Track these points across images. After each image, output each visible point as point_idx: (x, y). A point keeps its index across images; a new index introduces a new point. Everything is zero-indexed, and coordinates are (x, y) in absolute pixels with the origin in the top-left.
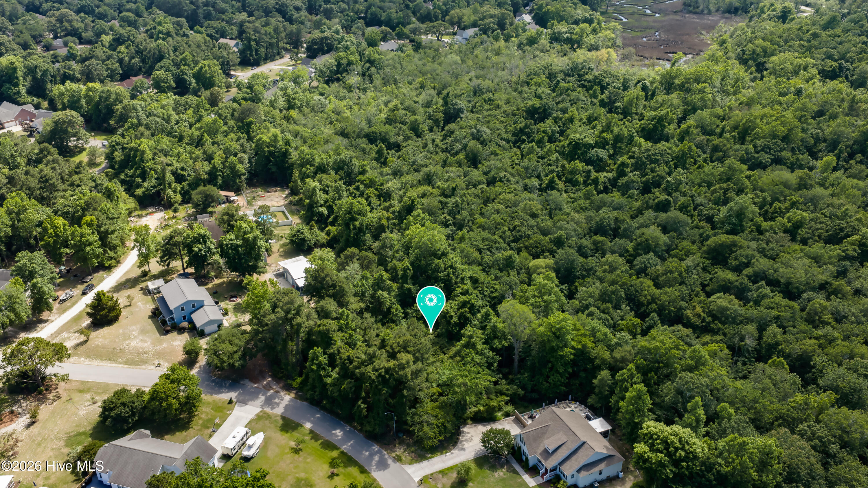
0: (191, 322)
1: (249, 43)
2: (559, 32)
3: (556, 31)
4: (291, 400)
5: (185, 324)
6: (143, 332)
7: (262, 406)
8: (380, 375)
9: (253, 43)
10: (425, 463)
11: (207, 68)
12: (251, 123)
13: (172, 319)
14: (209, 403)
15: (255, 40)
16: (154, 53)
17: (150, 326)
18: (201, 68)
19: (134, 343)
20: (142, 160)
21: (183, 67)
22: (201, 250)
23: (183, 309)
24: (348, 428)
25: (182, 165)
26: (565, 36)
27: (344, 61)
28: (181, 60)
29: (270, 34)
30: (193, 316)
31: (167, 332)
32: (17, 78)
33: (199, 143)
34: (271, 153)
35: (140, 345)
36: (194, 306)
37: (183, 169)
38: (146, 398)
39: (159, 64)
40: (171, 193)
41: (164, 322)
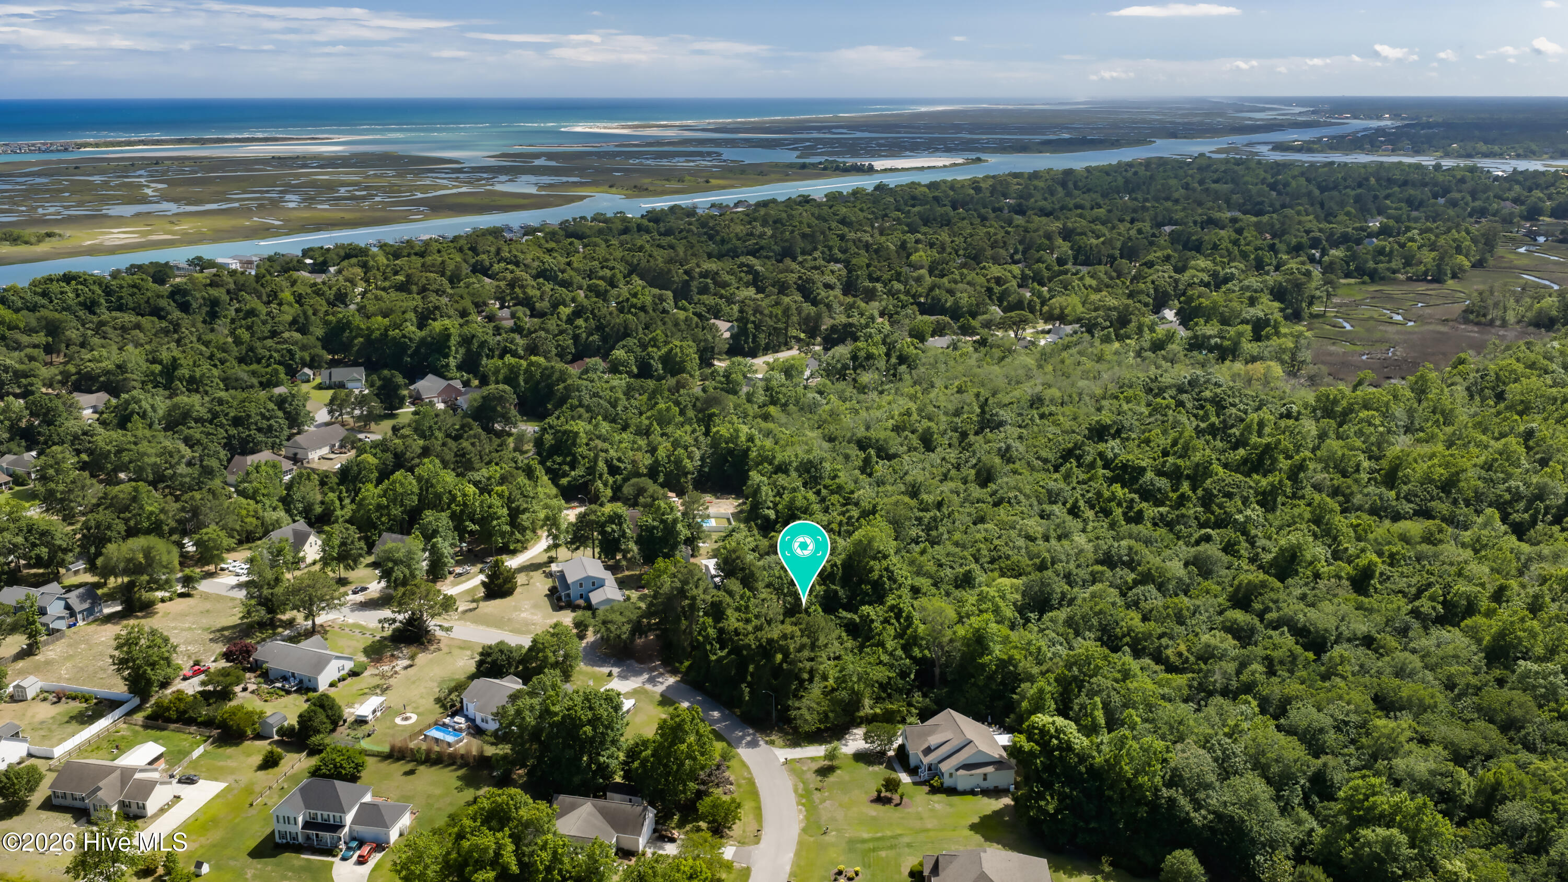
0: (588, 600)
1: (746, 324)
2: (1204, 336)
3: (1199, 333)
4: (677, 682)
5: (581, 602)
6: (535, 606)
7: (644, 683)
8: (761, 645)
9: (750, 326)
10: (798, 750)
11: (678, 350)
12: (714, 415)
13: (568, 595)
14: (588, 673)
15: (753, 322)
16: (618, 330)
17: (546, 603)
18: (672, 349)
19: (524, 615)
20: (574, 444)
21: (650, 349)
22: (614, 531)
23: (581, 585)
24: (727, 712)
25: (620, 454)
26: (1213, 341)
27: (862, 354)
28: (651, 340)
29: (776, 316)
30: (591, 595)
31: (561, 608)
32: (449, 347)
33: (647, 433)
34: (730, 452)
35: (529, 617)
36: (593, 584)
37: (619, 460)
38: (524, 651)
39: (621, 343)
40: (601, 485)
41: (559, 599)
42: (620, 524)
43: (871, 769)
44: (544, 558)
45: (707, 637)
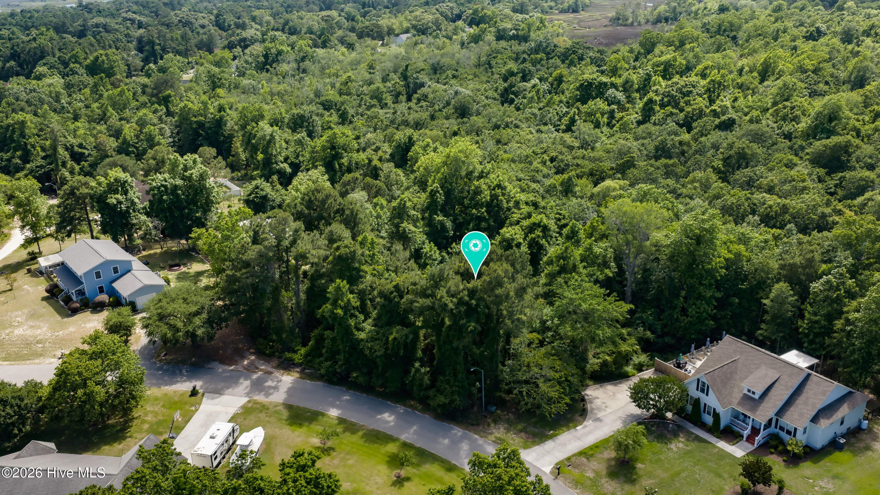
0: (113, 293)
1: (153, 47)
2: (504, 30)
3: (501, 28)
4: (295, 382)
5: (104, 297)
6: (33, 316)
7: (247, 394)
8: (461, 302)
9: (157, 47)
11: (104, 58)
12: (169, 96)
13: (81, 293)
14: (156, 399)
15: (160, 44)
16: (35, 54)
17: (47, 309)
18: (97, 58)
19: (18, 332)
20: (23, 135)
21: (72, 65)
22: (120, 203)
23: (98, 275)
24: (401, 409)
25: (79, 141)
26: (511, 33)
27: (274, 51)
28: (71, 57)
29: (177, 40)
30: (117, 285)
31: (75, 312)
33: (103, 118)
34: (201, 125)
35: (29, 332)
36: (116, 270)
37: (81, 146)
38: (45, 393)
39: (41, 62)
40: (67, 174)
41: (68, 300)
42: (126, 193)
43: (673, 446)
44: (24, 255)
45: (346, 308)
